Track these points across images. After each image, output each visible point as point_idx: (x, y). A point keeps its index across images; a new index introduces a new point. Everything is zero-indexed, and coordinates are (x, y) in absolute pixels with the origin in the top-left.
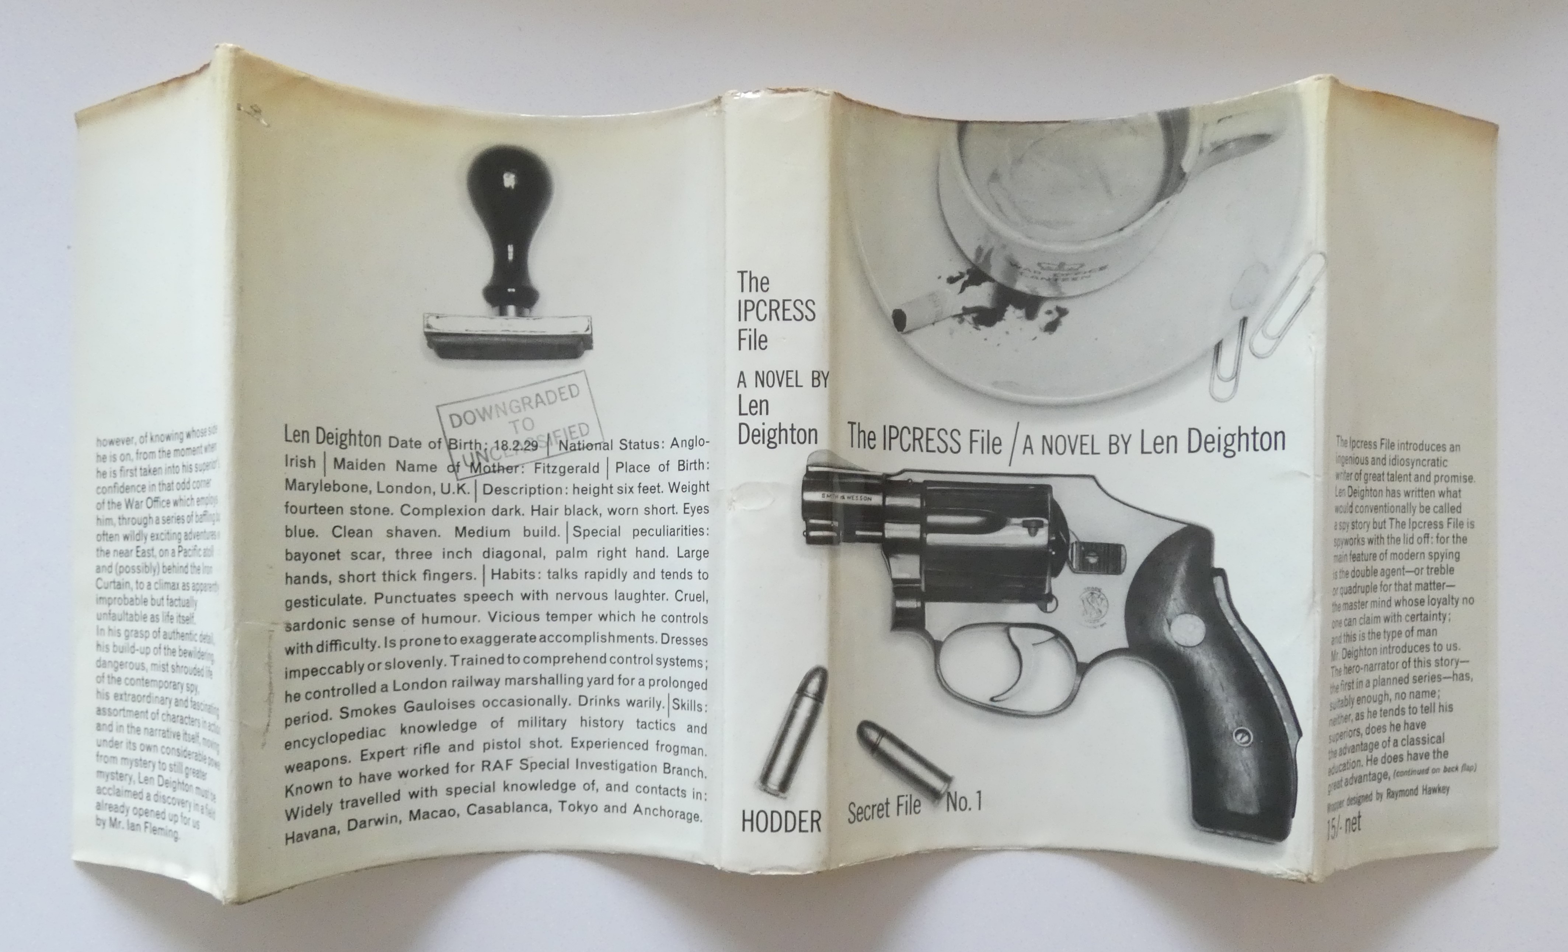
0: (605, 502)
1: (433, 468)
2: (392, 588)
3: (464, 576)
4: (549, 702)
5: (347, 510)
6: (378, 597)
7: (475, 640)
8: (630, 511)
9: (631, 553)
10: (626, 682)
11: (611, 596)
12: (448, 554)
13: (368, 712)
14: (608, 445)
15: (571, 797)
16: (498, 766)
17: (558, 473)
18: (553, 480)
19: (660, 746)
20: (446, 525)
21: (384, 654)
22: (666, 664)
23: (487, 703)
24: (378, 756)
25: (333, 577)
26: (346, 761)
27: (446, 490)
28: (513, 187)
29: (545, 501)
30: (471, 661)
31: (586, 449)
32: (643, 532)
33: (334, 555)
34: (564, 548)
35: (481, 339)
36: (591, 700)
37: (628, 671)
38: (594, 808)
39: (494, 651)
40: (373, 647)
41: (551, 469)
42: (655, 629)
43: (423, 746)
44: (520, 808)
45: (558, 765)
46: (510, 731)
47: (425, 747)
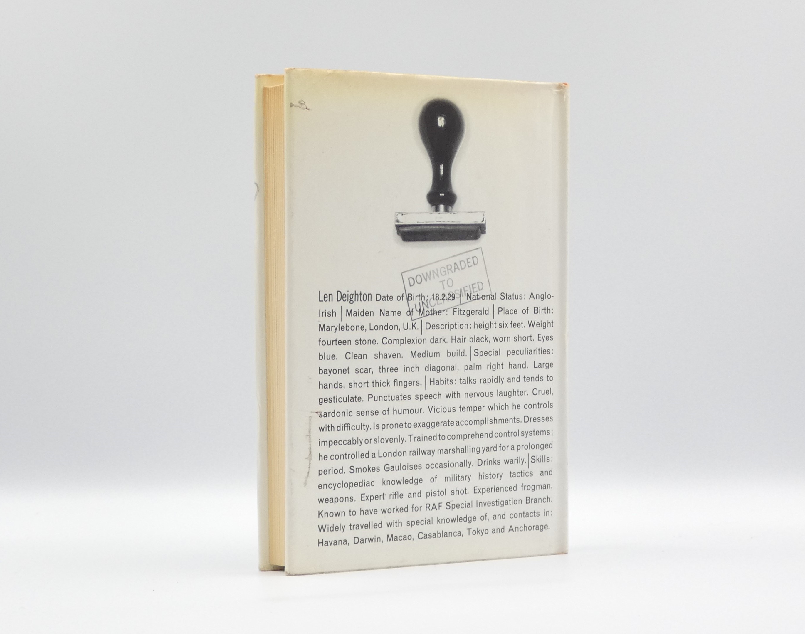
0: (492, 333)
1: (399, 313)
2: (378, 391)
3: (415, 383)
4: (462, 465)
5: (353, 342)
6: (370, 397)
7: (421, 425)
8: (506, 339)
9: (506, 366)
10: (504, 448)
11: (495, 394)
12: (407, 369)
13: (365, 470)
14: (494, 297)
15: (474, 525)
16: (434, 507)
17: (466, 314)
18: (462, 319)
19: (523, 487)
20: (406, 349)
21: (373, 434)
22: (527, 435)
23: (428, 466)
24: (371, 498)
25: (346, 384)
26: (353, 500)
27: (406, 328)
28: (443, 127)
29: (458, 333)
30: (419, 439)
31: (481, 299)
32: (513, 352)
33: (346, 371)
34: (469, 363)
35: (425, 227)
36: (484, 462)
37: (505, 441)
38: (487, 531)
39: (431, 432)
40: (367, 428)
41: (462, 312)
42: (520, 414)
43: (394, 493)
44: (446, 535)
45: (467, 505)
46: (440, 484)
47: (395, 494)
